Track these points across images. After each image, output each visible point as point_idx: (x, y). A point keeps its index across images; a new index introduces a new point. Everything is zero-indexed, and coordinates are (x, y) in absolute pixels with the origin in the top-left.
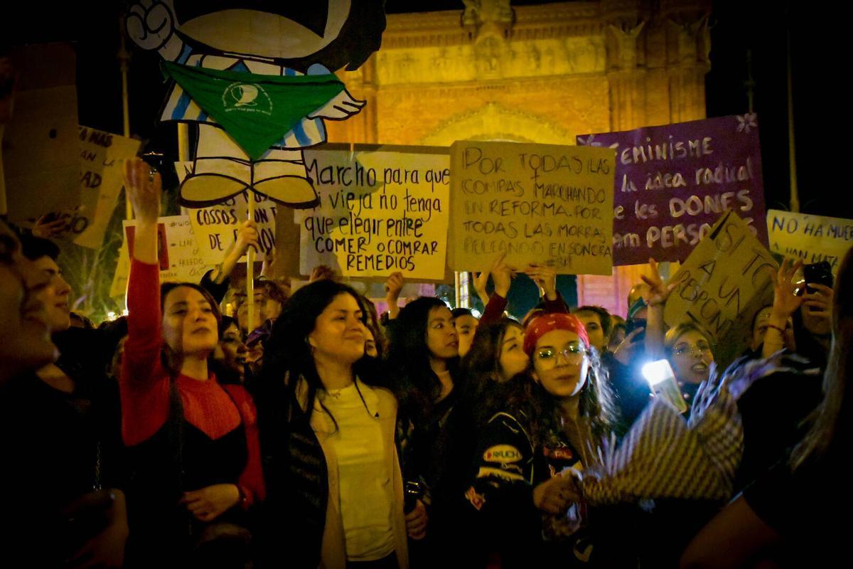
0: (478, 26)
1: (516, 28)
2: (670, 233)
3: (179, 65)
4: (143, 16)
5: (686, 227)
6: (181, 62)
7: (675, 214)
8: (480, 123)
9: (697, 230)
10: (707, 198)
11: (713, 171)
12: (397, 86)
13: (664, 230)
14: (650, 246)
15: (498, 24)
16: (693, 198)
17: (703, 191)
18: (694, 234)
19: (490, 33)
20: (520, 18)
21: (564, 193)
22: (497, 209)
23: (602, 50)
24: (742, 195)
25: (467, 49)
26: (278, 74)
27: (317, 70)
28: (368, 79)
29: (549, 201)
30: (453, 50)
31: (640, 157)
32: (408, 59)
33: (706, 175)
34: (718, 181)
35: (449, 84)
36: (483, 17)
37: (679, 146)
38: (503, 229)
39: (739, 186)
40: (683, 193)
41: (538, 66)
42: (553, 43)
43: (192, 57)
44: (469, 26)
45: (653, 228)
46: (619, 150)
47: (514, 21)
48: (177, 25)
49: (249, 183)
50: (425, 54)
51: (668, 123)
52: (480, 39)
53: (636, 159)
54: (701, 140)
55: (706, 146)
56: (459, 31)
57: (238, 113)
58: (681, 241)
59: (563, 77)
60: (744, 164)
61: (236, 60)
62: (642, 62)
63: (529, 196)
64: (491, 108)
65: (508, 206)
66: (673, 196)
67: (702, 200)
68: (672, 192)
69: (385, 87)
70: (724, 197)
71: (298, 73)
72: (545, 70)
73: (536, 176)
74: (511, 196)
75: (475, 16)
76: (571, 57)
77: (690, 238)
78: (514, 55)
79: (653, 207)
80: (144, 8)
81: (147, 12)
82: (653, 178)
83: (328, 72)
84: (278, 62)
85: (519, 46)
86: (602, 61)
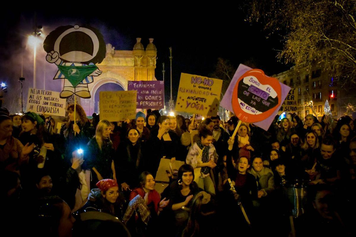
1: (115, 55)
2: (145, 103)
3: (60, 66)
4: (51, 55)
5: (148, 102)
6: (60, 65)
7: (146, 99)
10: (153, 97)
11: (155, 91)
13: (144, 102)
14: (140, 105)
16: (150, 96)
17: (152, 95)
18: (149, 103)
19: (109, 56)
20: (116, 53)
21: (126, 102)
22: (111, 107)
23: (134, 61)
24: (160, 97)
26: (81, 66)
27: (91, 64)
29: (123, 104)
31: (140, 86)
33: (154, 92)
34: (155, 93)
36: (108, 52)
37: (148, 85)
38: (113, 112)
39: (160, 95)
40: (148, 95)
41: (119, 64)
43: (63, 63)
45: (141, 101)
46: (136, 85)
48: (60, 56)
49: (74, 92)
51: (147, 80)
53: (139, 87)
54: (153, 85)
55: (154, 86)
57: (71, 76)
58: (147, 105)
60: (161, 91)
61: (72, 63)
62: (142, 65)
63: (118, 103)
65: (114, 106)
67: (152, 97)
68: (146, 94)
70: (156, 97)
71: (86, 65)
73: (120, 99)
74: (114, 104)
76: (127, 62)
77: (149, 104)
78: (114, 61)
79: (142, 97)
80: (51, 53)
81: (52, 54)
82: (143, 91)
83: (94, 64)
84: (82, 63)
86: (134, 64)
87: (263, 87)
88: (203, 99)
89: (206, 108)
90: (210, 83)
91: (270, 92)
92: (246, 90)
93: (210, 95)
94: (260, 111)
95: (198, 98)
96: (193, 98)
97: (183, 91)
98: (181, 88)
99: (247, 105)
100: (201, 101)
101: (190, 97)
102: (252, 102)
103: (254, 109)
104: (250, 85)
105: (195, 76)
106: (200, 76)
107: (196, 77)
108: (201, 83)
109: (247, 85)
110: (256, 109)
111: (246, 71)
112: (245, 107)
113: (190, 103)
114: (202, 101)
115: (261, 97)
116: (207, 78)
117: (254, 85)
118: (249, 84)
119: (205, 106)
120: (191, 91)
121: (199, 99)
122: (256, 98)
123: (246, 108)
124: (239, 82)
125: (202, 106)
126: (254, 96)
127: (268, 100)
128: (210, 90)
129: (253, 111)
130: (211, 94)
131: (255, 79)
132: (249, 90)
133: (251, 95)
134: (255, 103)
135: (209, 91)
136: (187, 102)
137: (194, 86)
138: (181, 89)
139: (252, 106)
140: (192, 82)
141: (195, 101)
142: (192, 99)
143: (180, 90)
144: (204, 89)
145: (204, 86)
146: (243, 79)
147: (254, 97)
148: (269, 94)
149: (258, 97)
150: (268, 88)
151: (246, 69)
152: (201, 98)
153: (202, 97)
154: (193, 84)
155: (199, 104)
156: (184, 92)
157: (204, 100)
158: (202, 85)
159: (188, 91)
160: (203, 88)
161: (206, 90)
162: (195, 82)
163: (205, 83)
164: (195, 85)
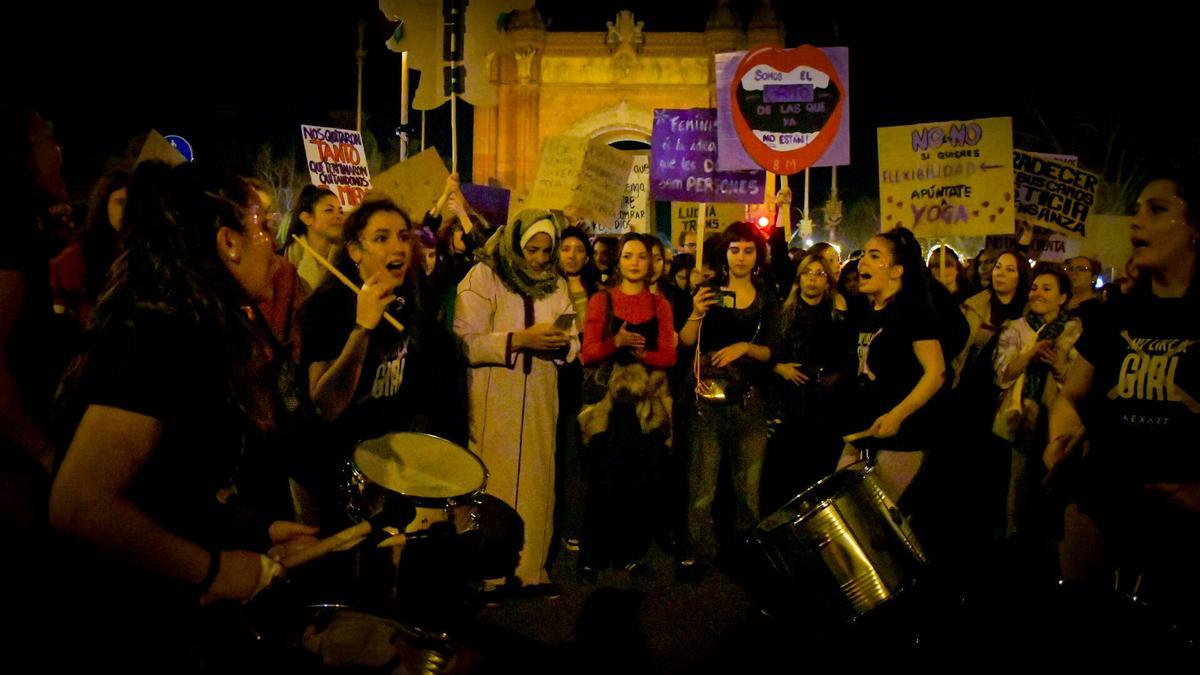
0: (618, 44)
1: (646, 48)
2: (703, 183)
7: (708, 170)
8: (616, 115)
9: (720, 183)
12: (556, 84)
14: (688, 189)
15: (632, 44)
19: (626, 50)
20: (648, 41)
25: (608, 61)
28: (535, 77)
30: (598, 61)
31: (690, 127)
32: (565, 65)
35: (594, 85)
36: (621, 39)
41: (659, 76)
42: (671, 61)
44: (610, 44)
45: (691, 178)
46: (678, 122)
47: (644, 43)
50: (577, 62)
52: (618, 54)
53: (687, 129)
56: (603, 47)
58: (709, 189)
59: (677, 85)
64: (623, 103)
66: (707, 157)
68: (706, 155)
69: (547, 85)
72: (664, 80)
75: (615, 37)
76: (683, 71)
77: (715, 188)
78: (642, 68)
79: (693, 163)
82: (696, 142)
85: (646, 61)
86: (703, 77)
87: (792, 78)
88: (960, 187)
89: (976, 213)
90: (972, 135)
91: (810, 79)
92: (760, 102)
93: (979, 170)
94: (812, 132)
95: (943, 188)
96: (928, 192)
97: (893, 178)
98: (885, 173)
99: (780, 134)
100: (954, 198)
101: (919, 191)
102: (786, 122)
103: (798, 134)
104: (761, 88)
105: (919, 127)
106: (936, 124)
107: (924, 129)
108: (944, 142)
109: (756, 92)
110: (803, 133)
111: (738, 63)
112: (777, 141)
113: (923, 209)
114: (960, 195)
115: (799, 99)
116: (958, 123)
117: (770, 82)
118: (759, 86)
119: (969, 210)
120: (920, 175)
121: (949, 191)
122: (790, 108)
123: (781, 142)
124: (735, 95)
125: (961, 208)
126: (782, 107)
127: (817, 100)
128: (977, 155)
129: (799, 140)
130: (983, 167)
131: (765, 68)
132: (765, 100)
133: (775, 106)
134: (793, 122)
135: (972, 159)
136: (913, 207)
137: (925, 157)
138: (887, 176)
139: (792, 129)
140: (916, 146)
141: (937, 201)
142: (926, 196)
143: (885, 179)
144: (957, 157)
145: (954, 150)
146: (741, 84)
147: (785, 109)
148: (812, 85)
149: (793, 104)
150: (802, 74)
151: (735, 58)
152: (953, 187)
153: (954, 185)
154: (920, 152)
155: (950, 207)
156: (897, 181)
157: (963, 190)
158: (947, 147)
159: (910, 176)
160: (950, 155)
161: (964, 160)
162: (923, 144)
163: (957, 141)
164: (925, 152)
